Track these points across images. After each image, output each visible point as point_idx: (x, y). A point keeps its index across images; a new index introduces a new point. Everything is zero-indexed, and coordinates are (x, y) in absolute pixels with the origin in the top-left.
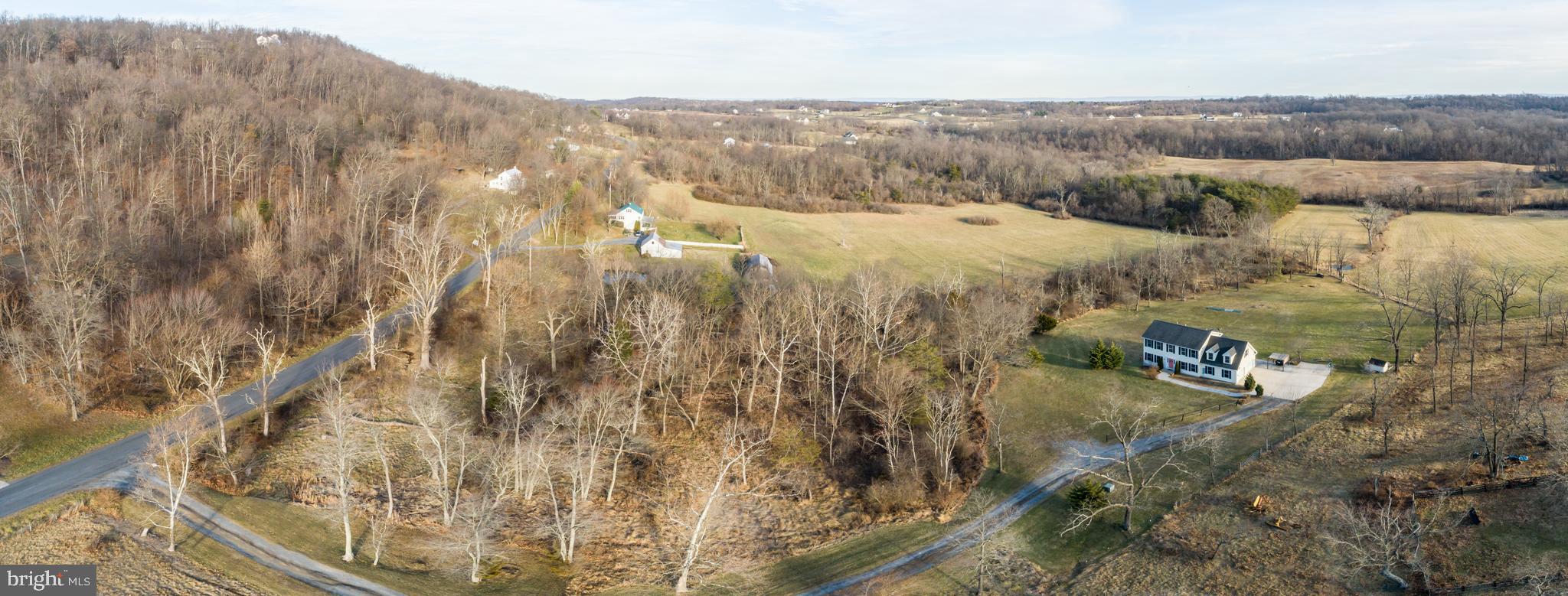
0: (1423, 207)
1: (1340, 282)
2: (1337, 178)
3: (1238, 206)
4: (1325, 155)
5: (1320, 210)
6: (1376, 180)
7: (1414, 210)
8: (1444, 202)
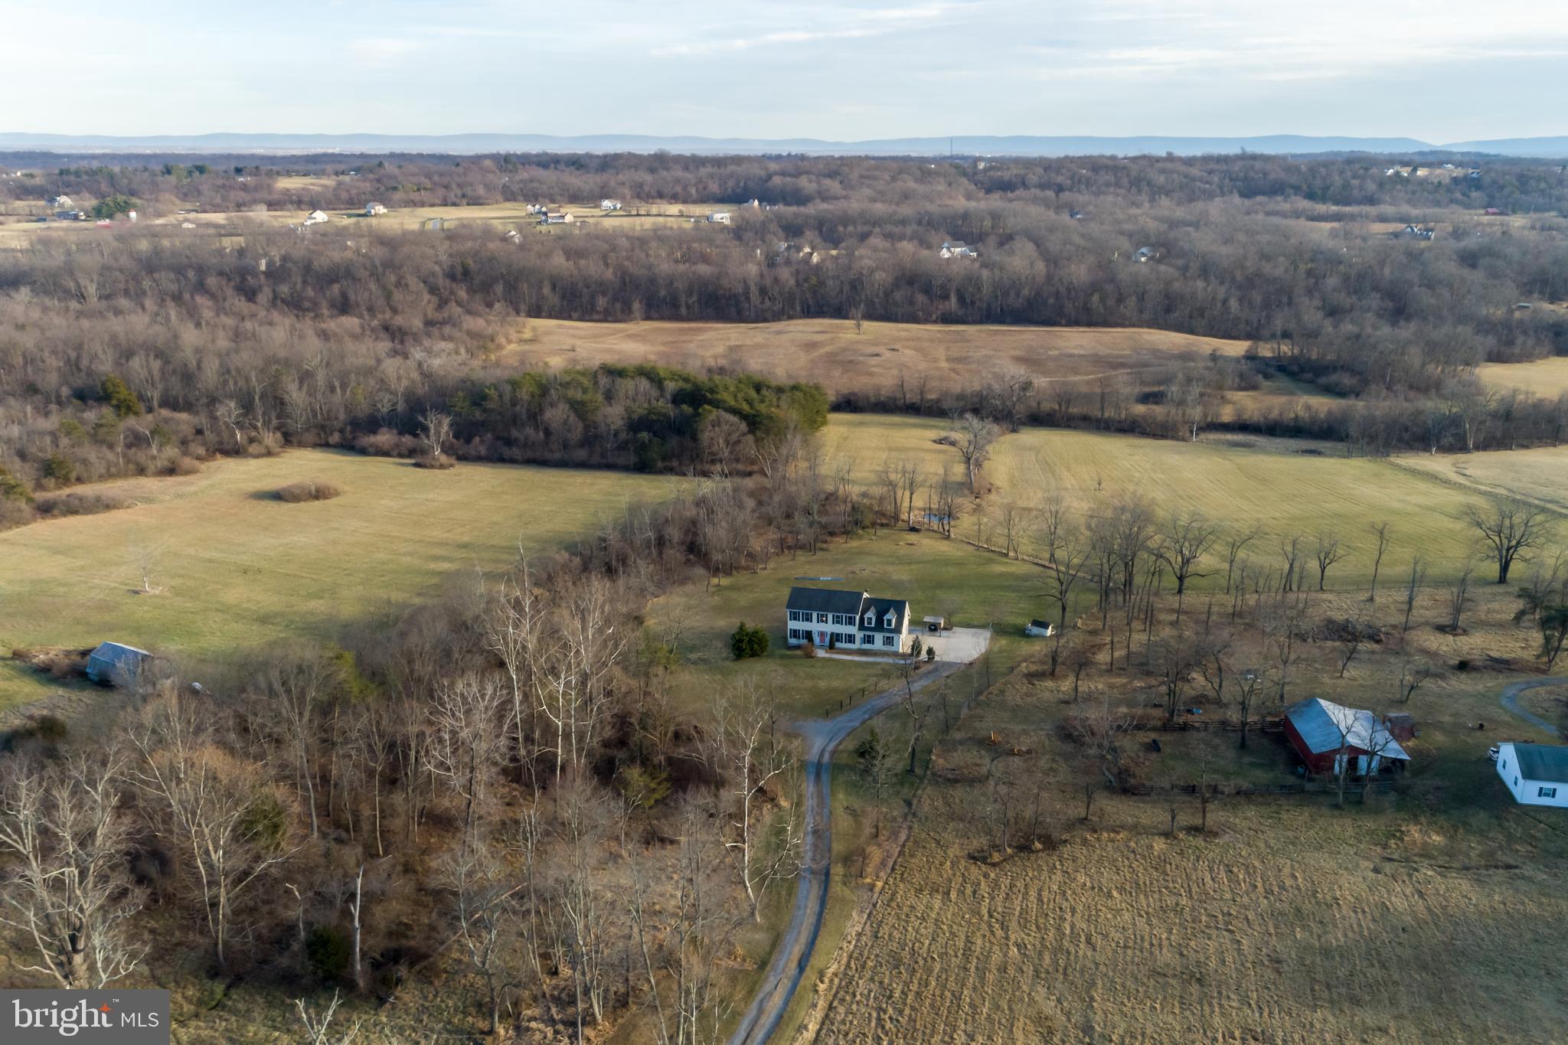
0: (1039, 420)
1: (948, 538)
2: (874, 361)
3: (754, 422)
4: (840, 313)
5: (861, 424)
6: (944, 364)
7: (1024, 424)
8: (1074, 410)
